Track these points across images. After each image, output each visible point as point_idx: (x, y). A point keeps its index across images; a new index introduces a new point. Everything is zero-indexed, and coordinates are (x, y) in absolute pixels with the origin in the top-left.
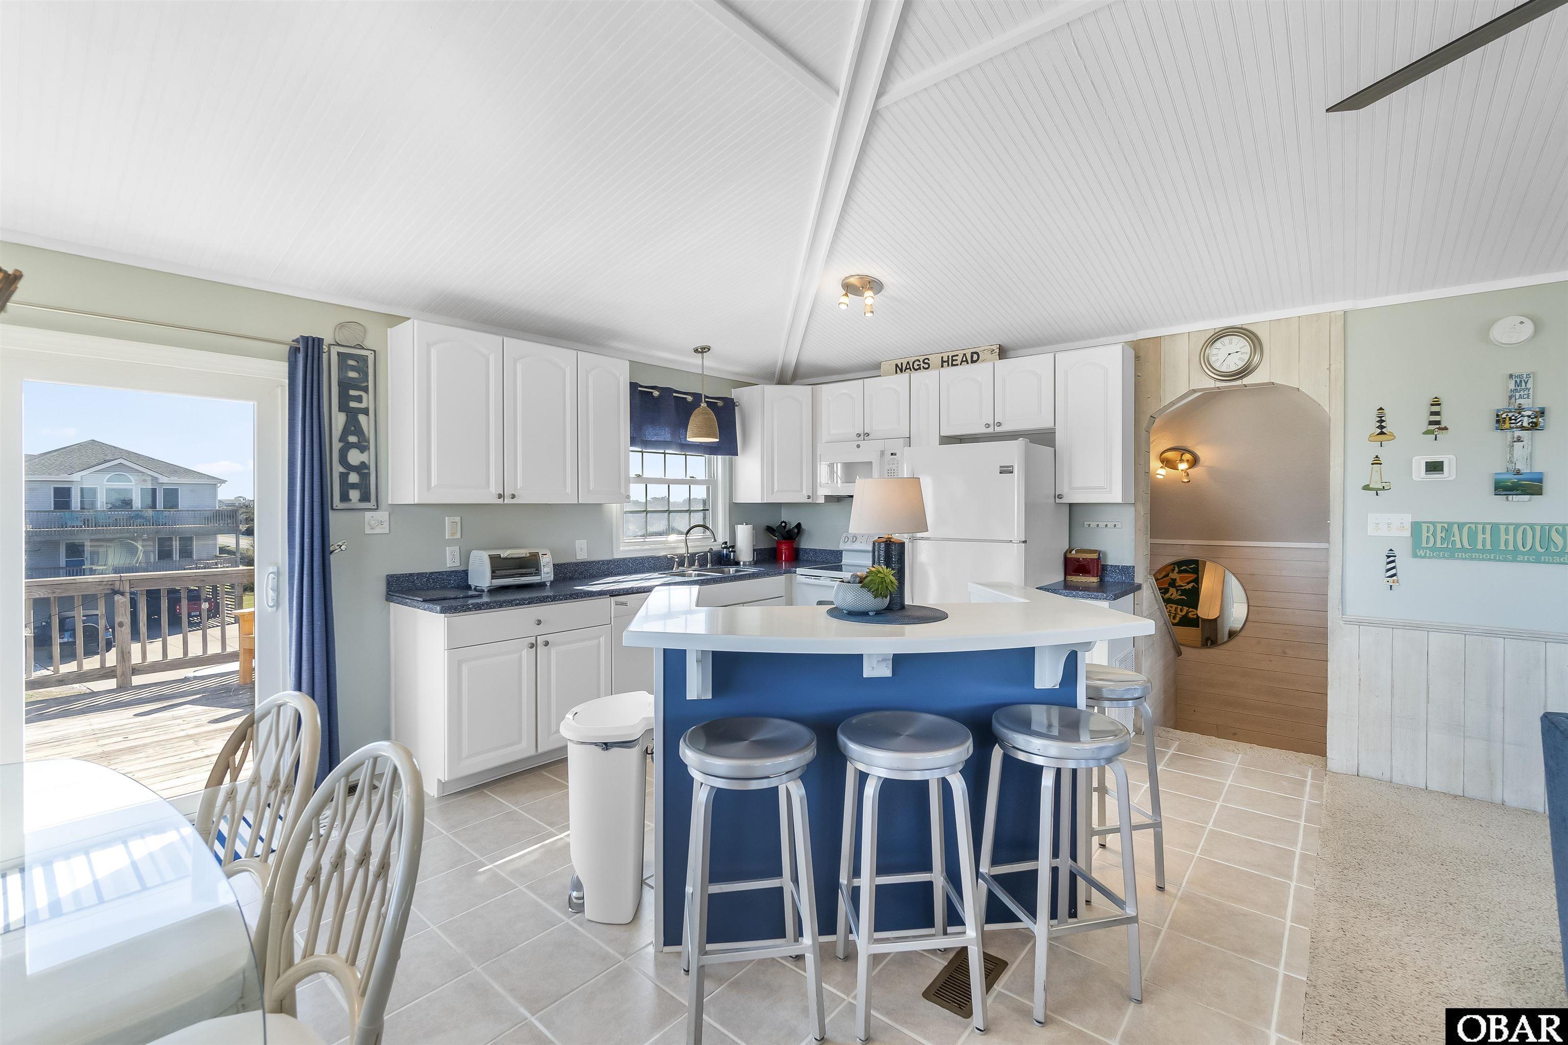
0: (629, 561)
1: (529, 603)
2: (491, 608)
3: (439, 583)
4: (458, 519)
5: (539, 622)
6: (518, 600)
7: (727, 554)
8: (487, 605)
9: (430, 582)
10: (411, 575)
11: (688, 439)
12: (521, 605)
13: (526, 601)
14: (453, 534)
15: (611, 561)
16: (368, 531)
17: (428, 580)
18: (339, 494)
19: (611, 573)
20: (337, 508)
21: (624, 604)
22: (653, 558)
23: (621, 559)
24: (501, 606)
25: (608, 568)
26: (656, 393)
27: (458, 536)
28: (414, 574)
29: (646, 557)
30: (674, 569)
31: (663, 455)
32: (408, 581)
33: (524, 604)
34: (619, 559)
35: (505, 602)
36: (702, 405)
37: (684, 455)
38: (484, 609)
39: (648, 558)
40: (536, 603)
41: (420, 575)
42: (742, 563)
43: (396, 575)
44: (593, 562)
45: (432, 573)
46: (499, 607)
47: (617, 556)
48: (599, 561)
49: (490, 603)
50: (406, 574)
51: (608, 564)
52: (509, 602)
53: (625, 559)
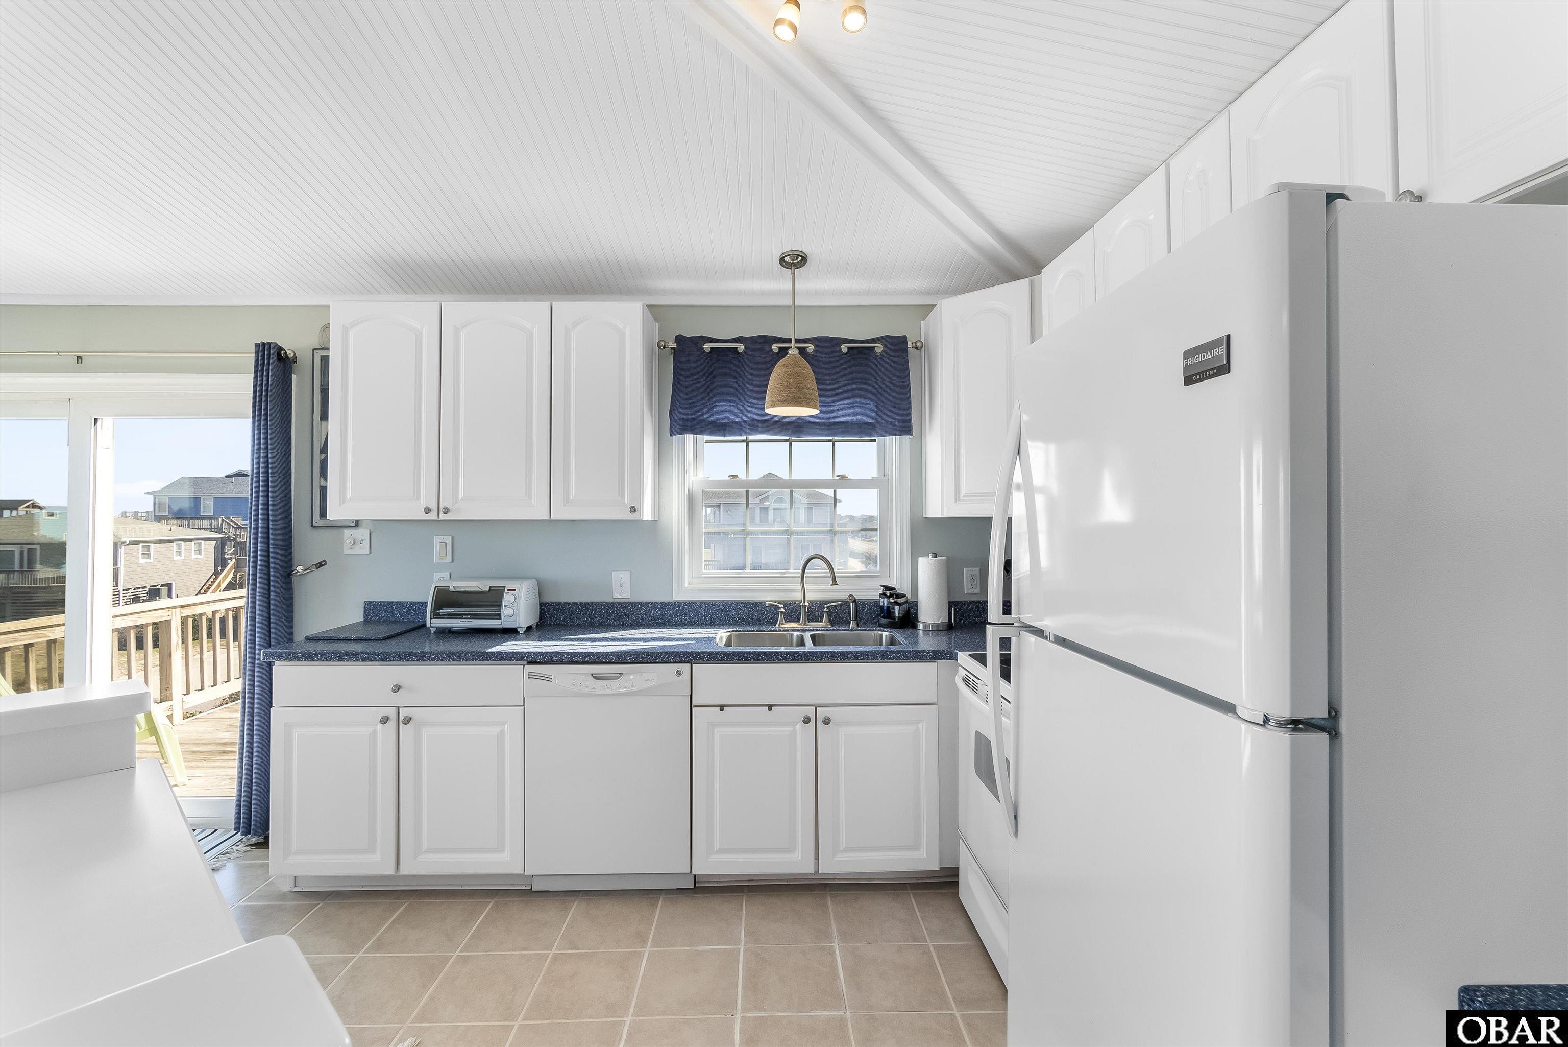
0: (701, 607)
1: (382, 660)
2: (327, 660)
3: (421, 616)
4: (448, 540)
5: (397, 688)
6: (367, 653)
7: (888, 608)
8: (322, 655)
9: (410, 613)
10: (389, 603)
11: (768, 411)
12: (369, 661)
13: (378, 655)
14: (441, 557)
15: (667, 604)
16: (347, 551)
17: (408, 611)
18: (319, 509)
19: (669, 621)
20: (317, 525)
21: (548, 679)
22: (746, 604)
23: (686, 602)
24: (341, 659)
25: (663, 615)
26: (741, 347)
27: (448, 559)
28: (393, 602)
29: (732, 602)
30: (777, 626)
31: (788, 444)
32: (386, 610)
33: (375, 660)
34: (682, 602)
35: (346, 654)
36: (790, 352)
37: (829, 441)
38: (317, 661)
39: (736, 603)
40: (393, 661)
41: (400, 604)
42: (921, 626)
43: (373, 602)
44: (636, 604)
45: (413, 603)
46: (338, 661)
47: (679, 596)
48: (647, 604)
49: (326, 653)
50: (384, 602)
51: (662, 608)
52: (353, 655)
53: (692, 603)
